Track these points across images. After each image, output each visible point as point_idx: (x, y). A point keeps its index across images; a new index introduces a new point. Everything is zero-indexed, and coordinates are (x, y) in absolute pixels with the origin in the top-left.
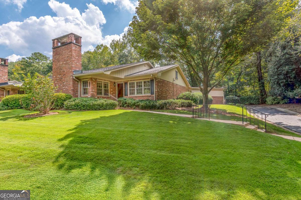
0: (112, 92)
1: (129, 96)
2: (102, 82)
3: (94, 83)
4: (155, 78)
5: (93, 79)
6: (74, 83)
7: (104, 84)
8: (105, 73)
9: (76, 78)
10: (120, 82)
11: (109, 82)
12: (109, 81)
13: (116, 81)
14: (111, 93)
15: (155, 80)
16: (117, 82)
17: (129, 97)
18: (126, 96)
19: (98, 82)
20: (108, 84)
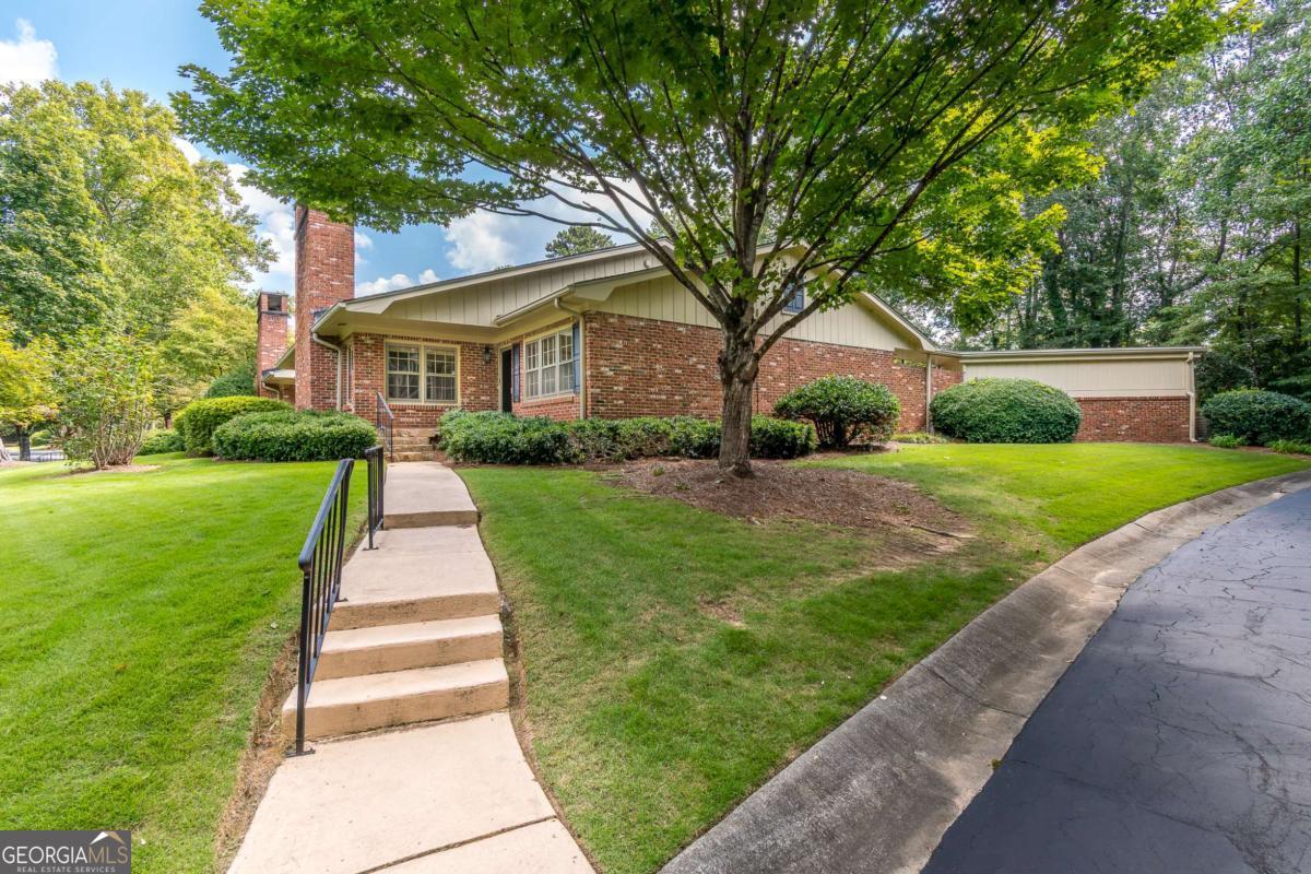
0: (473, 389)
2: (415, 347)
3: (371, 354)
4: (584, 314)
5: (363, 338)
7: (430, 357)
8: (354, 308)
9: (319, 335)
11: (458, 347)
12: (459, 343)
13: (495, 341)
14: (468, 392)
15: (586, 322)
16: (499, 345)
18: (517, 404)
19: (398, 350)
20: (451, 354)
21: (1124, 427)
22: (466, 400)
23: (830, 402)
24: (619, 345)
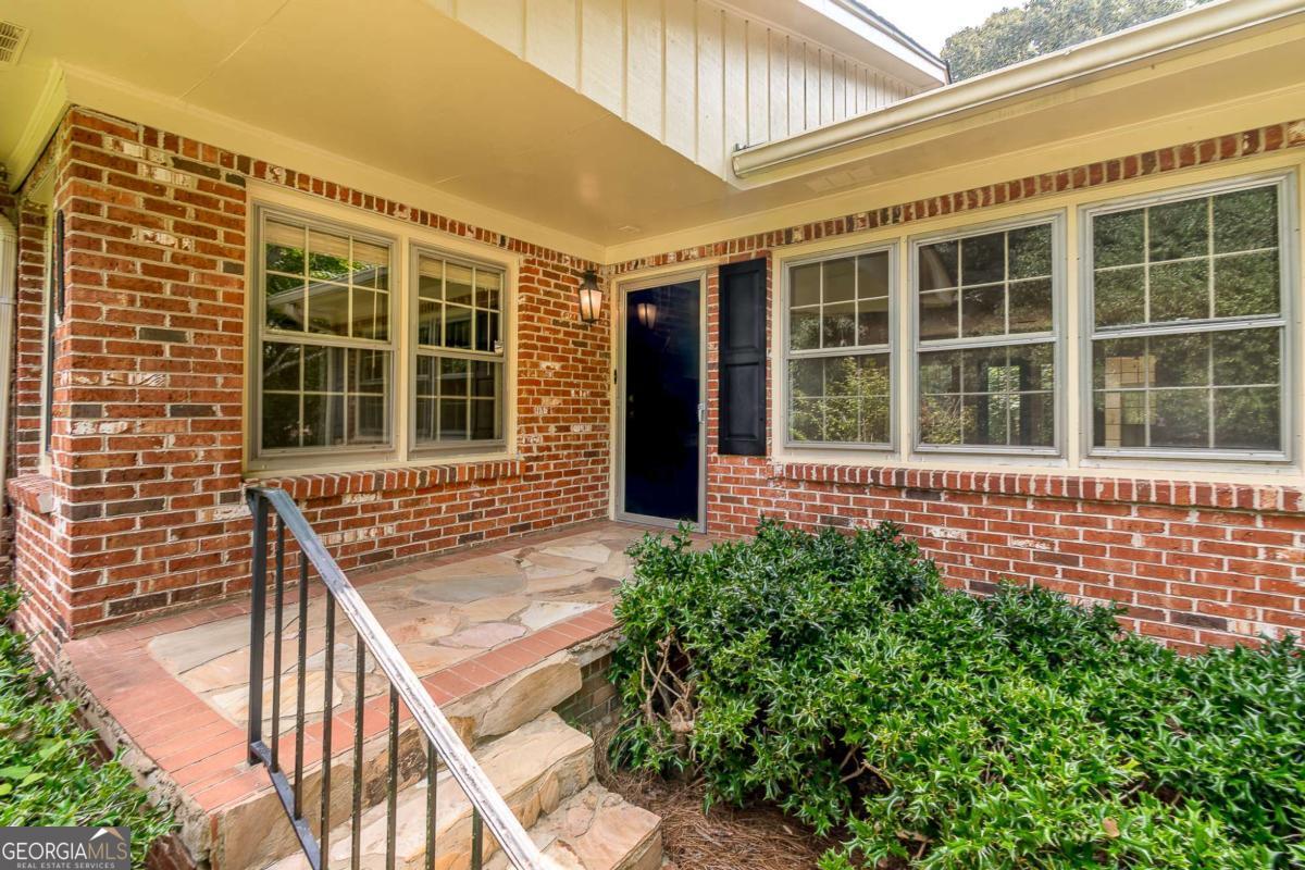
0: (555, 402)
1: (780, 456)
7: (427, 286)
10: (662, 260)
11: (514, 262)
12: (518, 246)
14: (540, 412)
16: (621, 268)
17: (792, 477)
18: (745, 461)
20: (488, 283)
22: (537, 439)
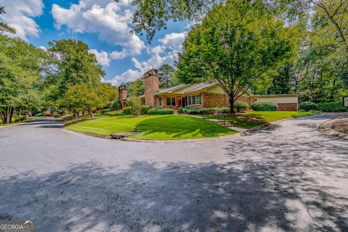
0: (178, 104)
2: (170, 97)
3: (165, 98)
4: (202, 93)
5: (164, 96)
6: (155, 99)
7: (172, 98)
8: (168, 92)
9: (155, 96)
13: (181, 96)
19: (168, 98)
20: (175, 98)
21: (286, 108)
23: (238, 105)
24: (207, 97)
